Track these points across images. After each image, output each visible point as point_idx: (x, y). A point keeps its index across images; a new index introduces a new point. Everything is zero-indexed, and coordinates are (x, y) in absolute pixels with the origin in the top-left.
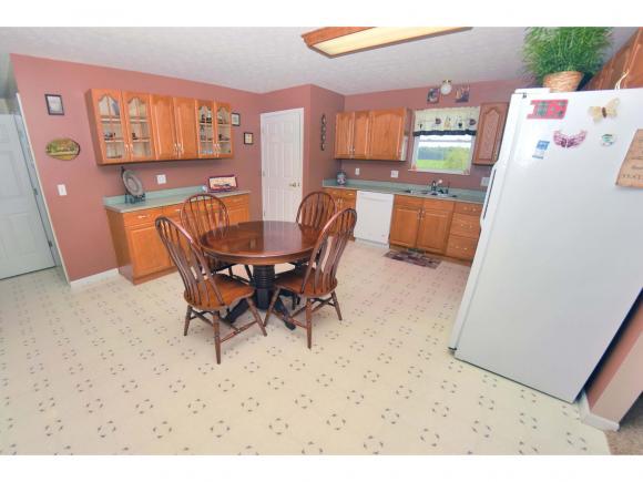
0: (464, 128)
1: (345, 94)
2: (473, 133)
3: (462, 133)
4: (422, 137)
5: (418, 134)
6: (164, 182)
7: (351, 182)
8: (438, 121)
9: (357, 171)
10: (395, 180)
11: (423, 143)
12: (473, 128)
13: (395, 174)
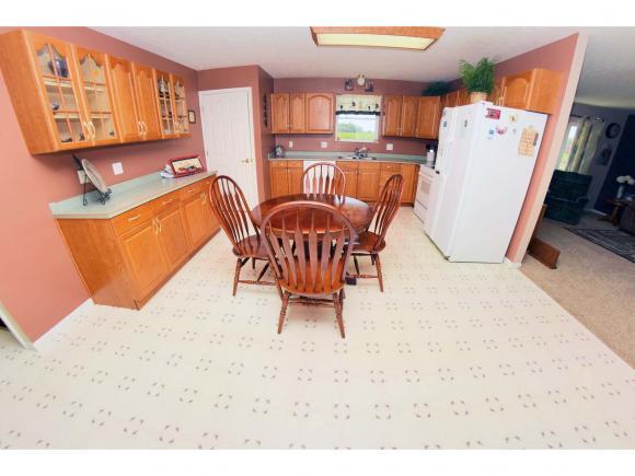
0: (372, 110)
1: (274, 76)
2: (377, 114)
3: (370, 113)
4: (342, 116)
5: (338, 113)
6: (122, 172)
7: (287, 154)
8: (354, 104)
9: (291, 144)
10: (325, 150)
11: (342, 120)
12: (378, 110)
13: (324, 145)
